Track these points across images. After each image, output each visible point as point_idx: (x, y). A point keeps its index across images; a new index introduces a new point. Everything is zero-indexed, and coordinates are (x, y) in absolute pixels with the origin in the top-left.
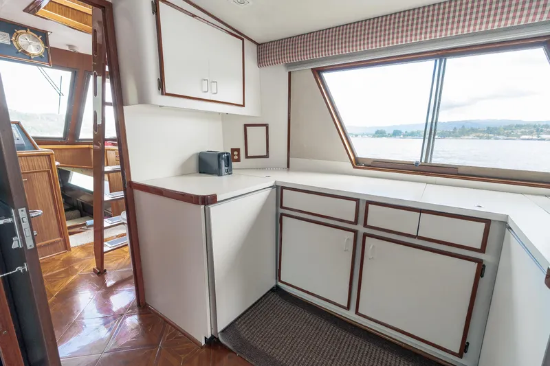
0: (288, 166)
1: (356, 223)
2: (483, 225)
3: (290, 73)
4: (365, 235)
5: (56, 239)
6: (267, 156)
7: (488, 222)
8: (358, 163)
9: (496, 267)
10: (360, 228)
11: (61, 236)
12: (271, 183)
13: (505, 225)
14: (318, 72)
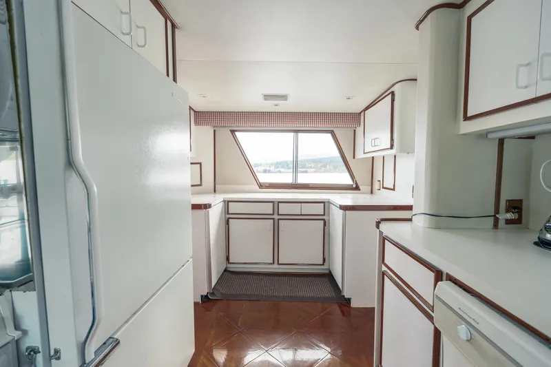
0: (215, 191)
1: (273, 214)
2: (323, 204)
3: (215, 131)
4: (279, 219)
6: (201, 185)
7: (324, 202)
8: (261, 186)
9: (329, 221)
10: (276, 217)
12: (222, 200)
13: (329, 203)
14: (233, 132)
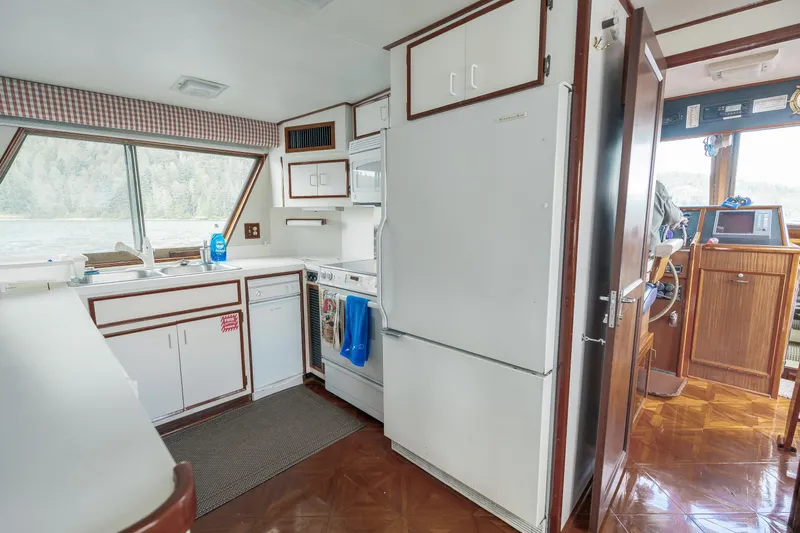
5: (761, 373)
11: (768, 371)
